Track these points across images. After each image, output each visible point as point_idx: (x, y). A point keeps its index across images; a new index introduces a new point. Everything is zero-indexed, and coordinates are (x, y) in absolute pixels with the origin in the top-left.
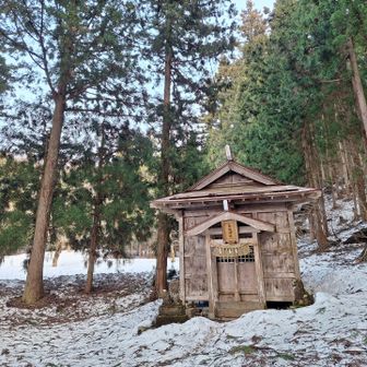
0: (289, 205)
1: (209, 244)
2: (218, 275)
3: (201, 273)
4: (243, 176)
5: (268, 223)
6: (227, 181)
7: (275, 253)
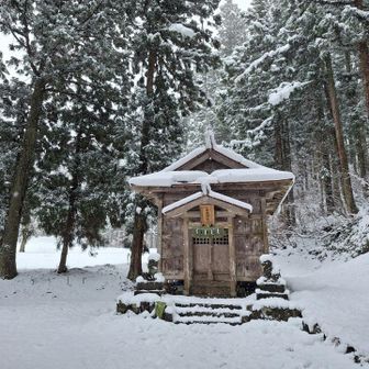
0: (262, 193)
1: (187, 226)
2: (194, 256)
3: (178, 254)
7: (247, 236)
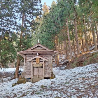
0: (51, 55)
1: (32, 63)
2: (34, 71)
3: (29, 71)
4: (41, 47)
5: (46, 59)
6: (38, 48)
7: (47, 66)
